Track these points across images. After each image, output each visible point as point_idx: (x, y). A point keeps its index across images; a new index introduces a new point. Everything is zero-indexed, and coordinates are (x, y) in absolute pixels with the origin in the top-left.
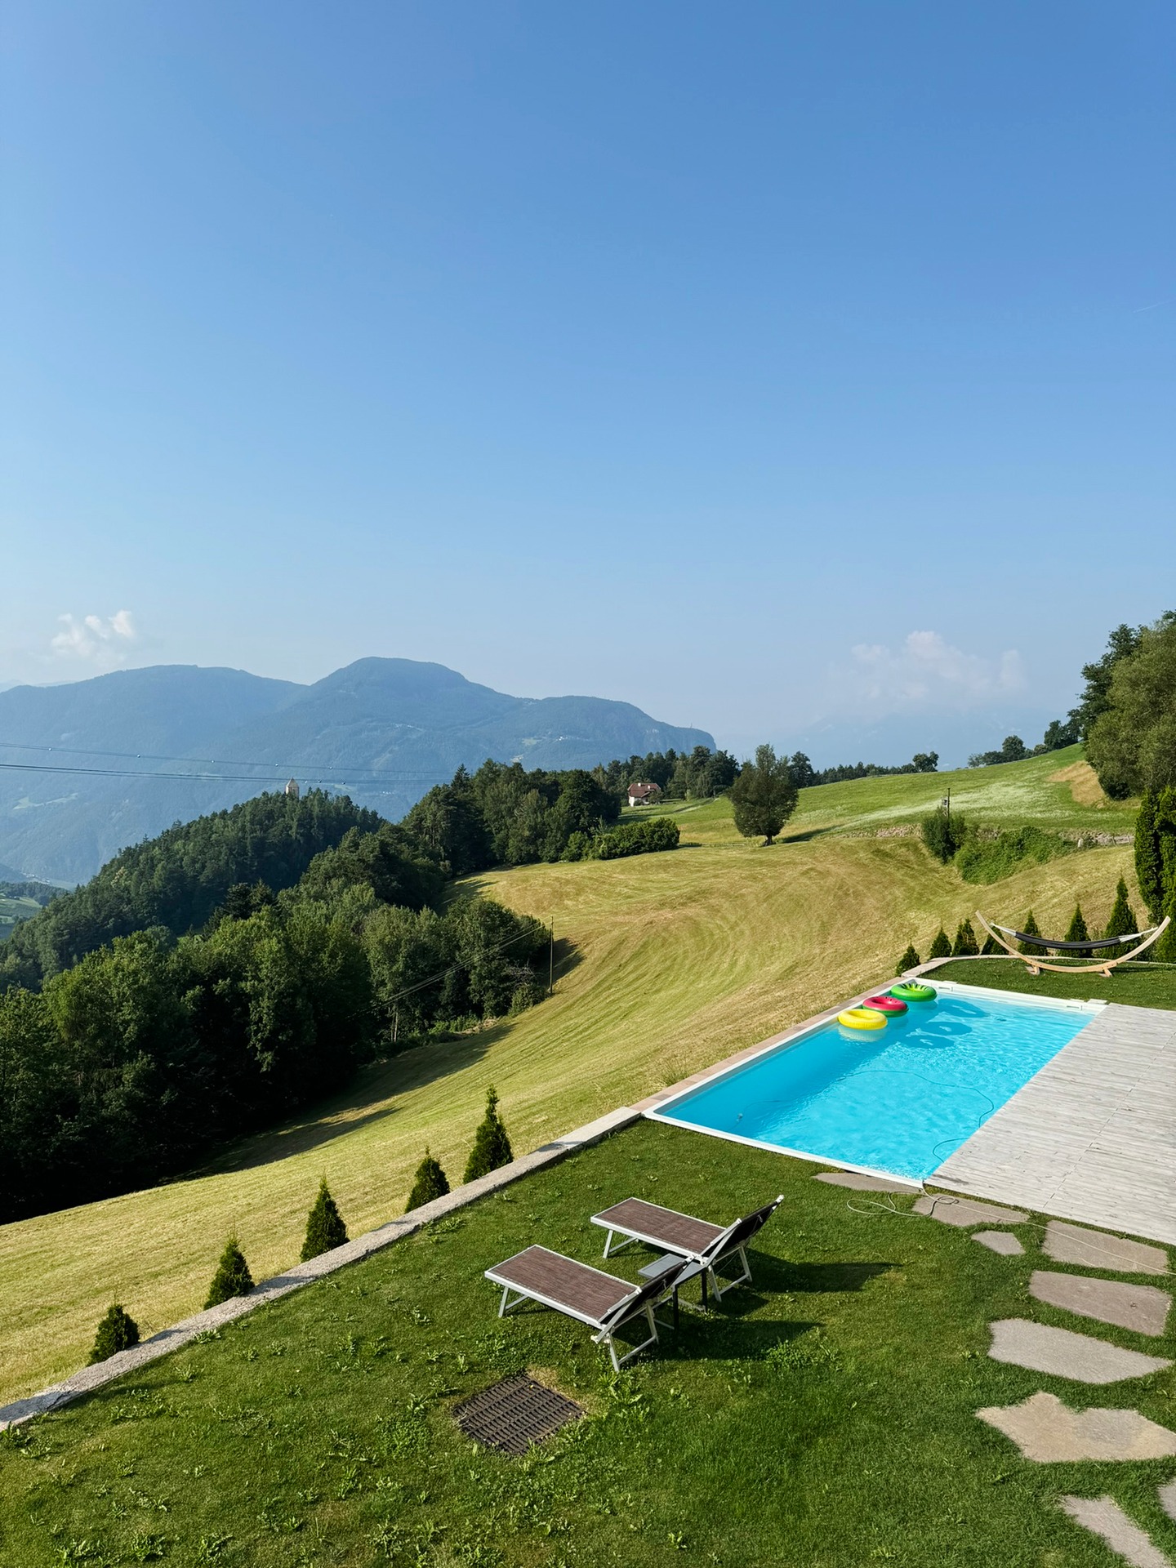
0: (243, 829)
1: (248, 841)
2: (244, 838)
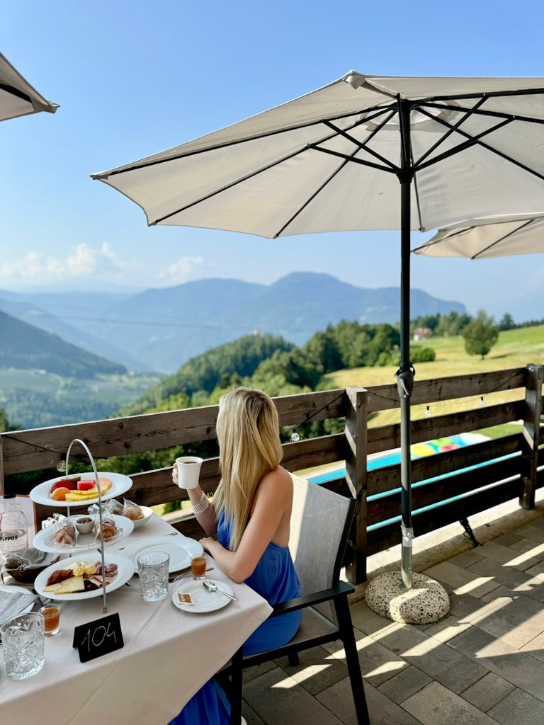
0: (237, 350)
1: (239, 356)
2: (237, 354)
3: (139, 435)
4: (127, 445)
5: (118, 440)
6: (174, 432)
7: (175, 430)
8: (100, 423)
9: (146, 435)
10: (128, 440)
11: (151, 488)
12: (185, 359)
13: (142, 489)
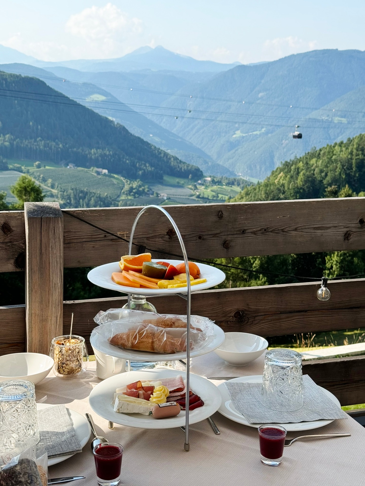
0: (351, 153)
1: (354, 161)
2: (351, 159)
3: (244, 232)
4: (226, 245)
5: (215, 235)
6: (294, 233)
7: (296, 230)
8: (192, 207)
9: (254, 233)
10: (229, 238)
11: (257, 311)
12: (278, 164)
13: (243, 311)
